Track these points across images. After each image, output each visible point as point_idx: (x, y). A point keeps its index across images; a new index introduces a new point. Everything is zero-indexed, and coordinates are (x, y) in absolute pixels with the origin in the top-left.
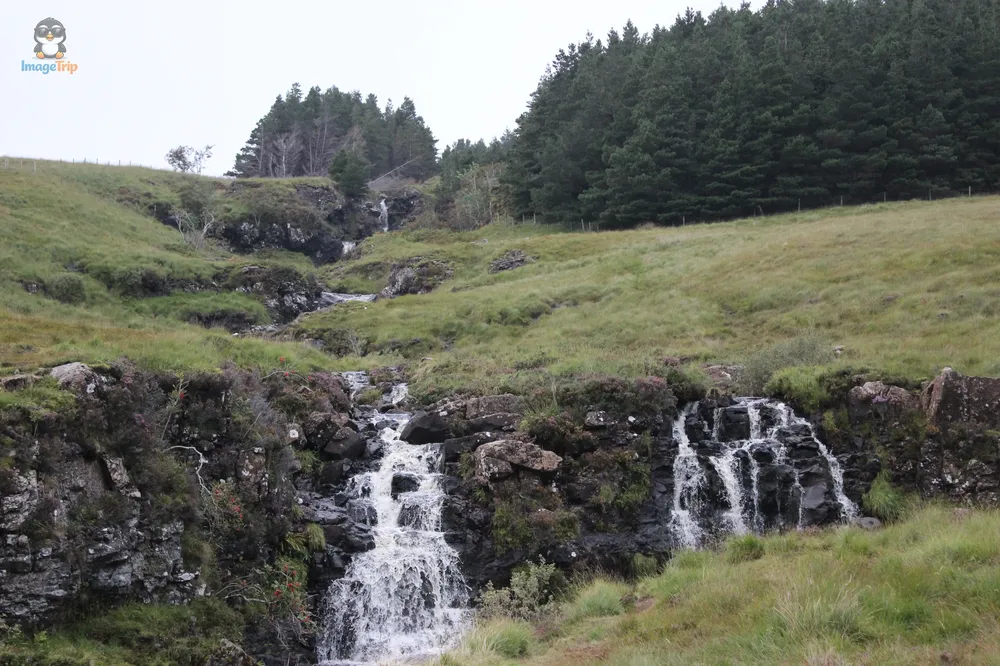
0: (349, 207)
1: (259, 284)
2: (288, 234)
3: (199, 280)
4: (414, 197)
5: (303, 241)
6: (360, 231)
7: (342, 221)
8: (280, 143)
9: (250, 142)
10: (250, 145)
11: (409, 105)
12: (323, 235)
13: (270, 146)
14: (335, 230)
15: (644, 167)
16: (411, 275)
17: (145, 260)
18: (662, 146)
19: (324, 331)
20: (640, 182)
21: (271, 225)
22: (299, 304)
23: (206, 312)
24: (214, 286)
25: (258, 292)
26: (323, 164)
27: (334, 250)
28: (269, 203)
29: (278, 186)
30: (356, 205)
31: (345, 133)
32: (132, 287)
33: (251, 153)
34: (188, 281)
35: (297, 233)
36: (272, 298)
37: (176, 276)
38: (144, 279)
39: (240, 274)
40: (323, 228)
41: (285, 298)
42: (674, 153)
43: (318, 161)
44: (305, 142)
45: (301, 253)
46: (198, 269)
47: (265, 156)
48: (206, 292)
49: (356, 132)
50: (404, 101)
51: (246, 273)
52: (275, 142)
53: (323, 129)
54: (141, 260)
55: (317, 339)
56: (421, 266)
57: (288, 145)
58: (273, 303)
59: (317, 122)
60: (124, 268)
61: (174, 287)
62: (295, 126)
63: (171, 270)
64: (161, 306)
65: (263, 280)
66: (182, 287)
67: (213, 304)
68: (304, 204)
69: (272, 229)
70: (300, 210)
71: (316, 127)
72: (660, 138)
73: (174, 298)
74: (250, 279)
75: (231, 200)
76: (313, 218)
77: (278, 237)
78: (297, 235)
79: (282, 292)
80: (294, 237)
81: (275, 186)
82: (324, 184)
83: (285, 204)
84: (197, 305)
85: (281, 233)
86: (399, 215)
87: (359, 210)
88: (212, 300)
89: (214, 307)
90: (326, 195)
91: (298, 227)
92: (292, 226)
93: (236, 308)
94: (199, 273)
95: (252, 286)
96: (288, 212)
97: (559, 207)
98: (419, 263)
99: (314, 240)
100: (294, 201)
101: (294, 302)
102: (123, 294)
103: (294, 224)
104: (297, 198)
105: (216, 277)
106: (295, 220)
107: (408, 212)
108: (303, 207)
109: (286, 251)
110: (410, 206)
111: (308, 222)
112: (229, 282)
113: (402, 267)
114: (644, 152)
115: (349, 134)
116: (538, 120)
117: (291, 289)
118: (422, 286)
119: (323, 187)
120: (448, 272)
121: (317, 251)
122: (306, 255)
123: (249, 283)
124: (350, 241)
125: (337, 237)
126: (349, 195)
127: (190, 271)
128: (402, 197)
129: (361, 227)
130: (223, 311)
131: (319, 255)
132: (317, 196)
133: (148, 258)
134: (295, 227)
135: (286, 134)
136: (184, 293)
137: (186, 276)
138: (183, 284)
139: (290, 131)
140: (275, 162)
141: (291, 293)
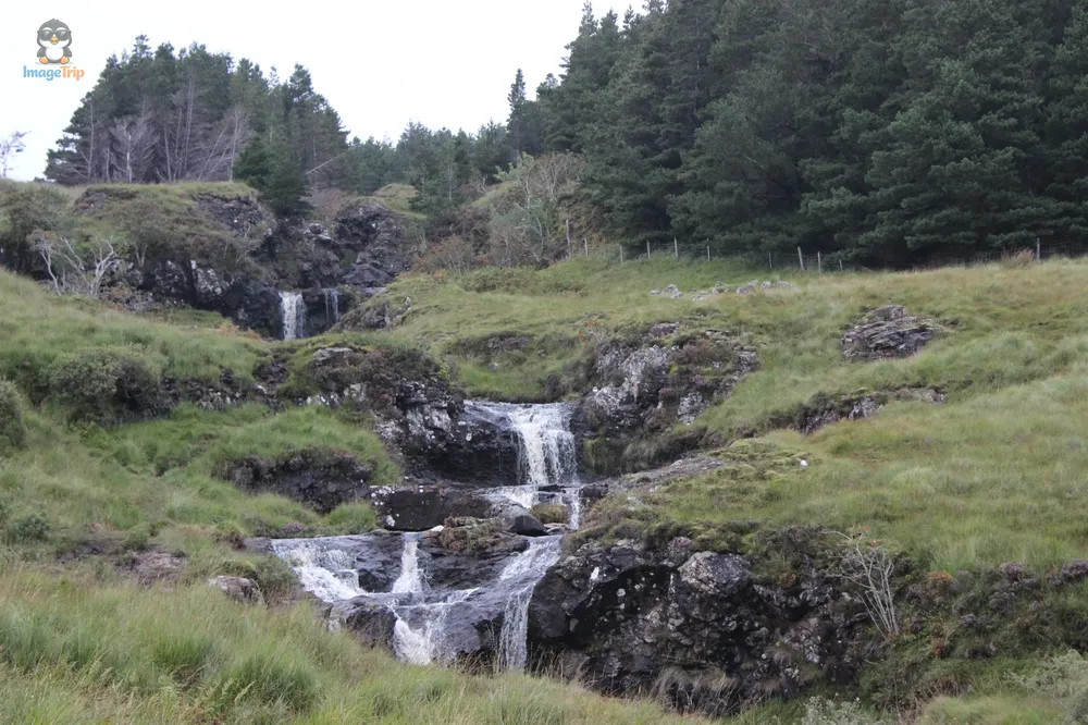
0: (282, 231)
1: (356, 387)
2: (192, 280)
3: (228, 380)
4: (375, 217)
5: (219, 290)
6: (304, 273)
7: (272, 256)
8: (121, 130)
9: (70, 130)
10: (70, 136)
11: (302, 77)
12: (247, 281)
13: (104, 137)
14: (266, 273)
15: (961, 145)
16: (658, 361)
17: (107, 336)
18: (990, 106)
19: (742, 531)
20: (958, 176)
21: (164, 263)
22: (436, 430)
23: (266, 457)
24: (260, 393)
25: (357, 407)
26: (189, 166)
27: (267, 306)
28: (159, 225)
29: (166, 197)
30: (294, 230)
31: (219, 118)
32: (92, 400)
33: (72, 148)
34: (206, 382)
35: (207, 277)
36: (387, 419)
37: (180, 373)
38: (119, 383)
39: (313, 366)
40: (247, 269)
41: (410, 416)
42: (1013, 120)
43: (180, 161)
44: (159, 131)
45: (215, 313)
46: (222, 354)
47: (97, 152)
48: (247, 407)
49: (237, 114)
50: (293, 71)
51: (326, 362)
52: (112, 130)
53: (185, 111)
54: (97, 336)
55: (723, 553)
56: (681, 343)
57: (133, 134)
58: (390, 428)
59: (176, 98)
60: (73, 357)
61: (176, 397)
62: (144, 104)
63: (166, 360)
64: (164, 447)
65: (366, 378)
66: (195, 397)
67: (279, 437)
68: (215, 228)
69: (165, 270)
70: (210, 237)
71: (173, 107)
72: (984, 91)
73: (184, 423)
74: (335, 377)
75: (90, 219)
76: (233, 251)
77: (175, 285)
78: (209, 282)
79: (405, 403)
80: (204, 285)
81: (162, 196)
82: (242, 194)
83: (183, 228)
84: (244, 441)
85: (181, 276)
86: (348, 246)
87: (299, 238)
88: (274, 428)
89: (282, 444)
90: (245, 211)
91: (209, 266)
92: (199, 265)
93: (332, 445)
94: (226, 363)
95: (340, 392)
96: (190, 240)
97: (748, 225)
98: (674, 336)
99: (236, 288)
100: (197, 222)
101: (428, 425)
102: (74, 418)
103: (204, 262)
104: (202, 216)
105: (260, 372)
106: (204, 255)
107: (365, 241)
108: (215, 233)
109: (190, 310)
110: (370, 231)
111: (224, 258)
112: (290, 382)
113: (634, 345)
114: (957, 118)
115: (227, 119)
116: (650, 78)
117: (423, 398)
118: (691, 384)
119: (239, 199)
120: (744, 355)
121: (238, 307)
122: (225, 315)
123: (333, 385)
124: (289, 290)
125: (270, 285)
126: (282, 212)
127: (208, 361)
128: (355, 215)
129: (306, 266)
130: (304, 455)
131: (241, 315)
132: (233, 212)
133: (113, 332)
134: (205, 267)
135: (130, 118)
136: (201, 412)
137: (202, 371)
138: (196, 390)
139: (136, 113)
140: (114, 162)
141: (418, 405)
